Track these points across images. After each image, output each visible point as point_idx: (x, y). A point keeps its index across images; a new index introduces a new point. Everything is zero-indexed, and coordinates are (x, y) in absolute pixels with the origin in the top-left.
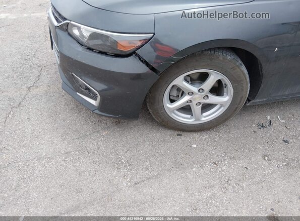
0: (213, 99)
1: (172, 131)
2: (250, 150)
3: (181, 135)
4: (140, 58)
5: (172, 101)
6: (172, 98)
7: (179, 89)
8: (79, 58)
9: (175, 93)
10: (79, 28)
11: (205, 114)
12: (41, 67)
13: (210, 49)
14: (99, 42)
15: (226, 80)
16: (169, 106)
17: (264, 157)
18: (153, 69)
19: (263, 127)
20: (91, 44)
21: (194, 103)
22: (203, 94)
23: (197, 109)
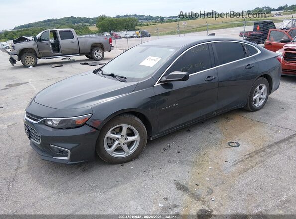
0: (131, 139)
1: (118, 165)
2: (161, 161)
3: (123, 165)
4: (88, 125)
5: (110, 147)
6: (109, 145)
7: (111, 139)
8: (55, 135)
9: (110, 142)
10: (51, 120)
11: (131, 149)
12: (19, 157)
13: (119, 115)
14: (64, 124)
15: (132, 128)
16: (109, 150)
17: (168, 162)
18: (96, 129)
19: (166, 149)
20: (60, 126)
21: (122, 144)
22: (124, 138)
23: (125, 147)
